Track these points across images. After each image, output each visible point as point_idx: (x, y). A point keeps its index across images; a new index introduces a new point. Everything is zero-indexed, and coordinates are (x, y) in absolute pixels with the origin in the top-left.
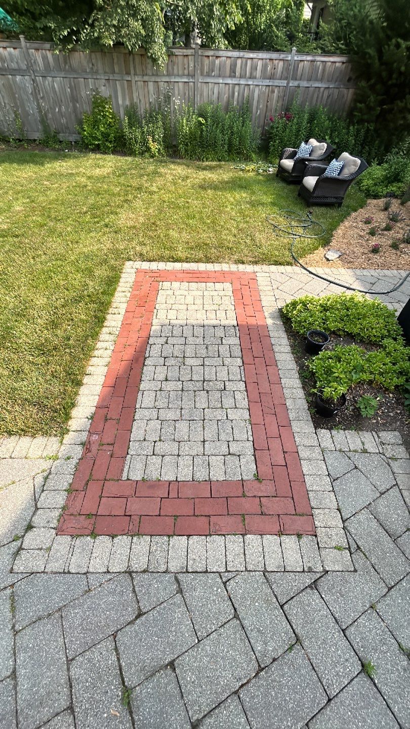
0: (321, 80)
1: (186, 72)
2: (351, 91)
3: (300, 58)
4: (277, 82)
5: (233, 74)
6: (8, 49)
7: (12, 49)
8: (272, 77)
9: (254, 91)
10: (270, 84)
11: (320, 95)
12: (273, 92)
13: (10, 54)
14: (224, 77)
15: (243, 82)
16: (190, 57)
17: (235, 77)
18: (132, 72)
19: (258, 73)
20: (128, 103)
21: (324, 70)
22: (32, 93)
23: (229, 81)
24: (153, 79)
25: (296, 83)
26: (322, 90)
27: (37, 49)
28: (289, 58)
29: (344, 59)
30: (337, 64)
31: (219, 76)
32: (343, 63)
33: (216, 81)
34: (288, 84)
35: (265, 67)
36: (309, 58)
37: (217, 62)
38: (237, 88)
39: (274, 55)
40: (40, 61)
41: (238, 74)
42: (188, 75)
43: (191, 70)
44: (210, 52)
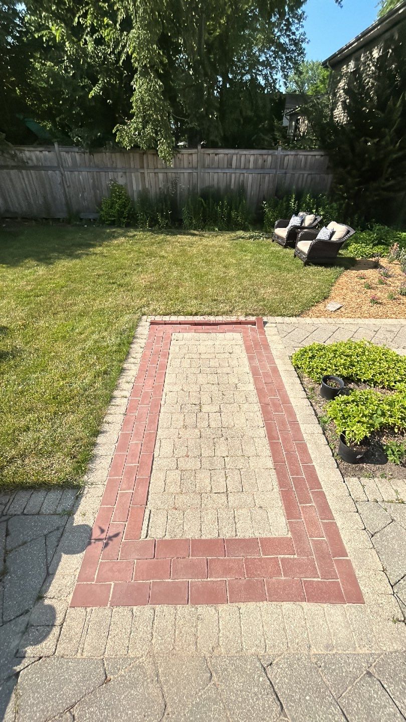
0: (305, 169)
1: (191, 166)
2: (331, 176)
3: (285, 154)
4: (267, 171)
5: (229, 166)
6: (44, 152)
7: (47, 153)
8: (263, 168)
9: (248, 178)
10: (262, 172)
11: (305, 179)
12: (264, 178)
13: (45, 156)
14: (223, 168)
15: (237, 171)
16: (194, 155)
17: (231, 168)
18: (145, 165)
19: (251, 165)
20: (140, 188)
21: (306, 163)
22: (60, 183)
23: (227, 171)
24: (163, 171)
25: (284, 171)
26: (306, 175)
27: (67, 152)
28: (277, 154)
29: (322, 153)
30: (317, 157)
31: (218, 168)
32: (322, 156)
33: (216, 171)
34: (276, 172)
35: (256, 161)
36: (293, 153)
37: (216, 158)
38: (233, 176)
39: (264, 152)
40: (69, 160)
41: (234, 165)
42: (192, 168)
43: (195, 164)
44: (211, 151)
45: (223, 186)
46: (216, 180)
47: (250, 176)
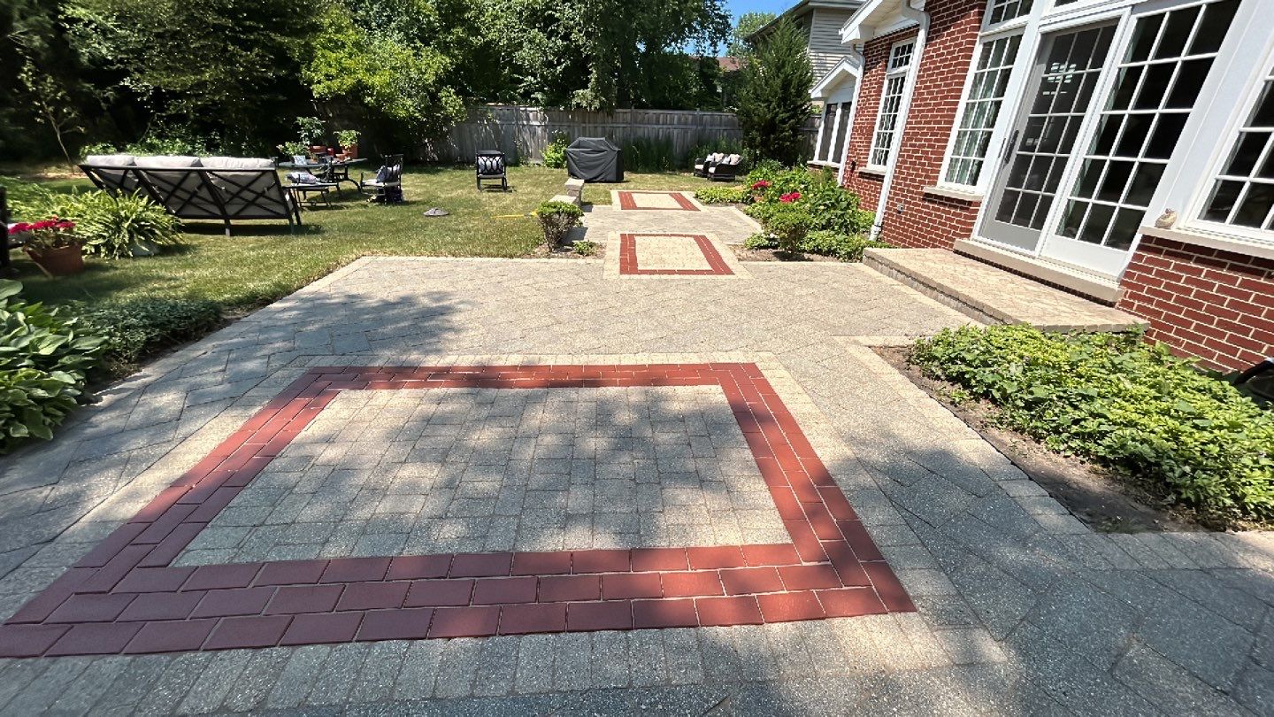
0: (720, 125)
1: (625, 122)
3: (702, 114)
4: (688, 127)
5: (658, 123)
6: (503, 110)
7: (506, 110)
8: (686, 124)
9: (673, 132)
10: (685, 128)
11: (721, 134)
12: (687, 131)
13: (504, 114)
14: (652, 124)
15: (665, 127)
16: (628, 114)
18: (587, 121)
19: (675, 122)
21: (721, 119)
23: (655, 126)
24: (602, 125)
25: (703, 127)
26: (722, 131)
28: (696, 114)
30: (728, 117)
31: (649, 124)
33: (646, 126)
34: (697, 127)
35: (679, 119)
36: (710, 113)
37: (646, 116)
38: (661, 130)
39: (685, 112)
40: (524, 116)
41: (661, 122)
42: (627, 123)
43: (629, 121)
44: (641, 111)
45: (653, 137)
46: (646, 132)
47: (676, 131)
